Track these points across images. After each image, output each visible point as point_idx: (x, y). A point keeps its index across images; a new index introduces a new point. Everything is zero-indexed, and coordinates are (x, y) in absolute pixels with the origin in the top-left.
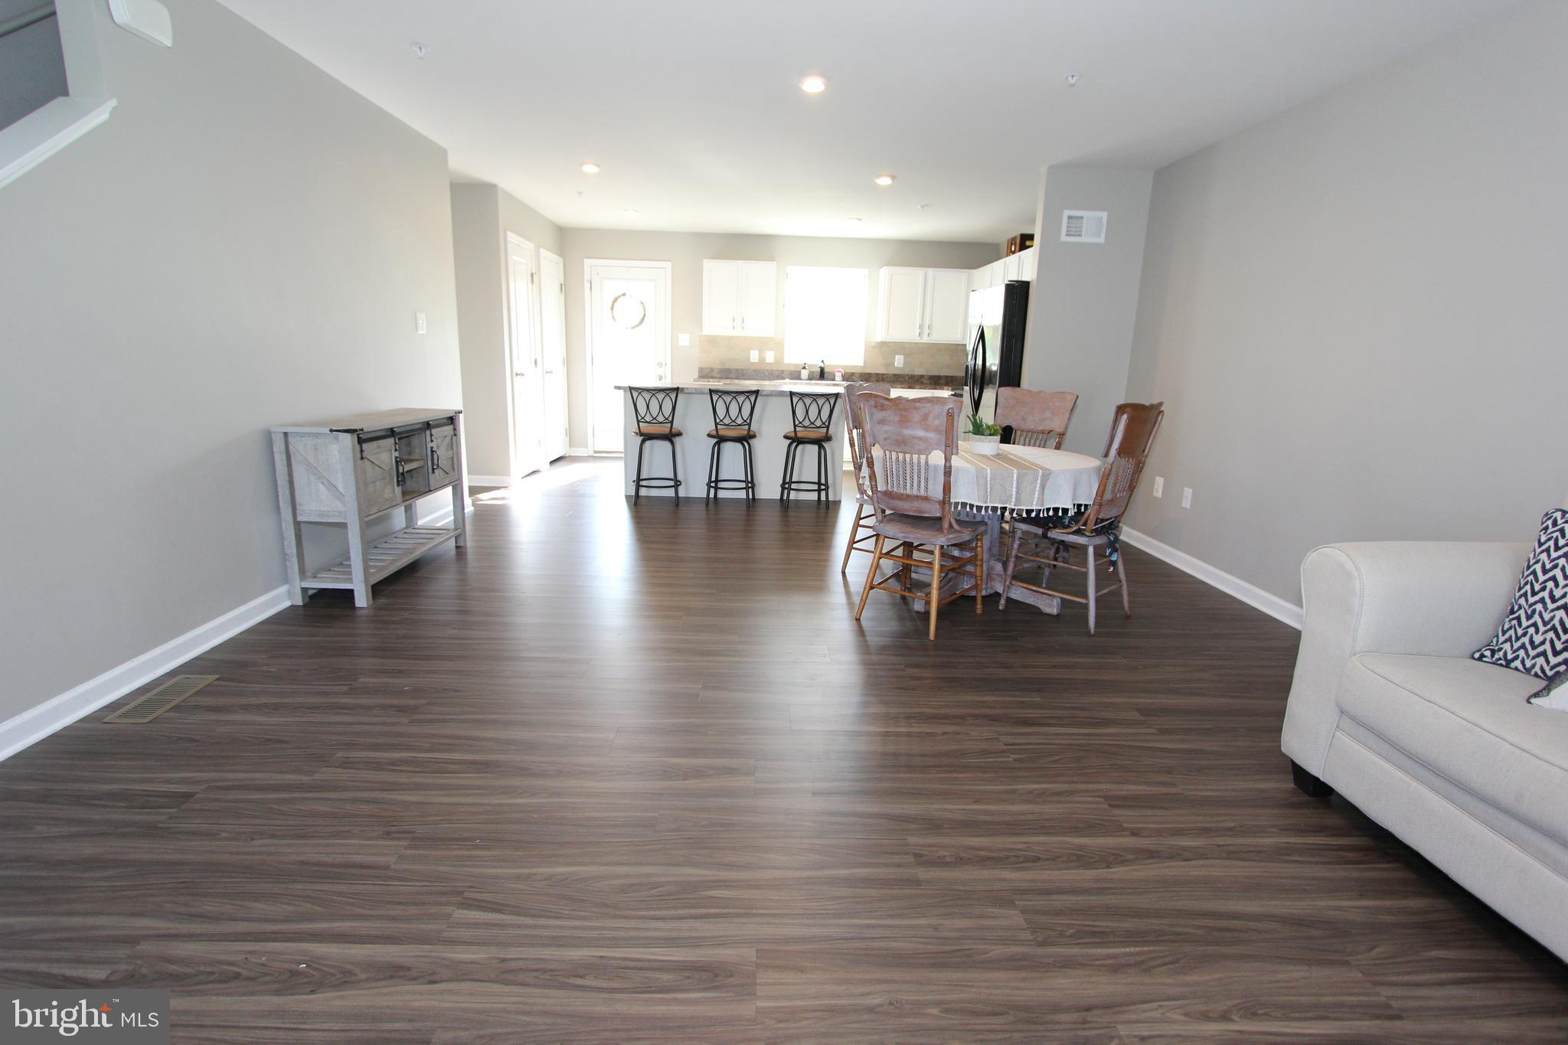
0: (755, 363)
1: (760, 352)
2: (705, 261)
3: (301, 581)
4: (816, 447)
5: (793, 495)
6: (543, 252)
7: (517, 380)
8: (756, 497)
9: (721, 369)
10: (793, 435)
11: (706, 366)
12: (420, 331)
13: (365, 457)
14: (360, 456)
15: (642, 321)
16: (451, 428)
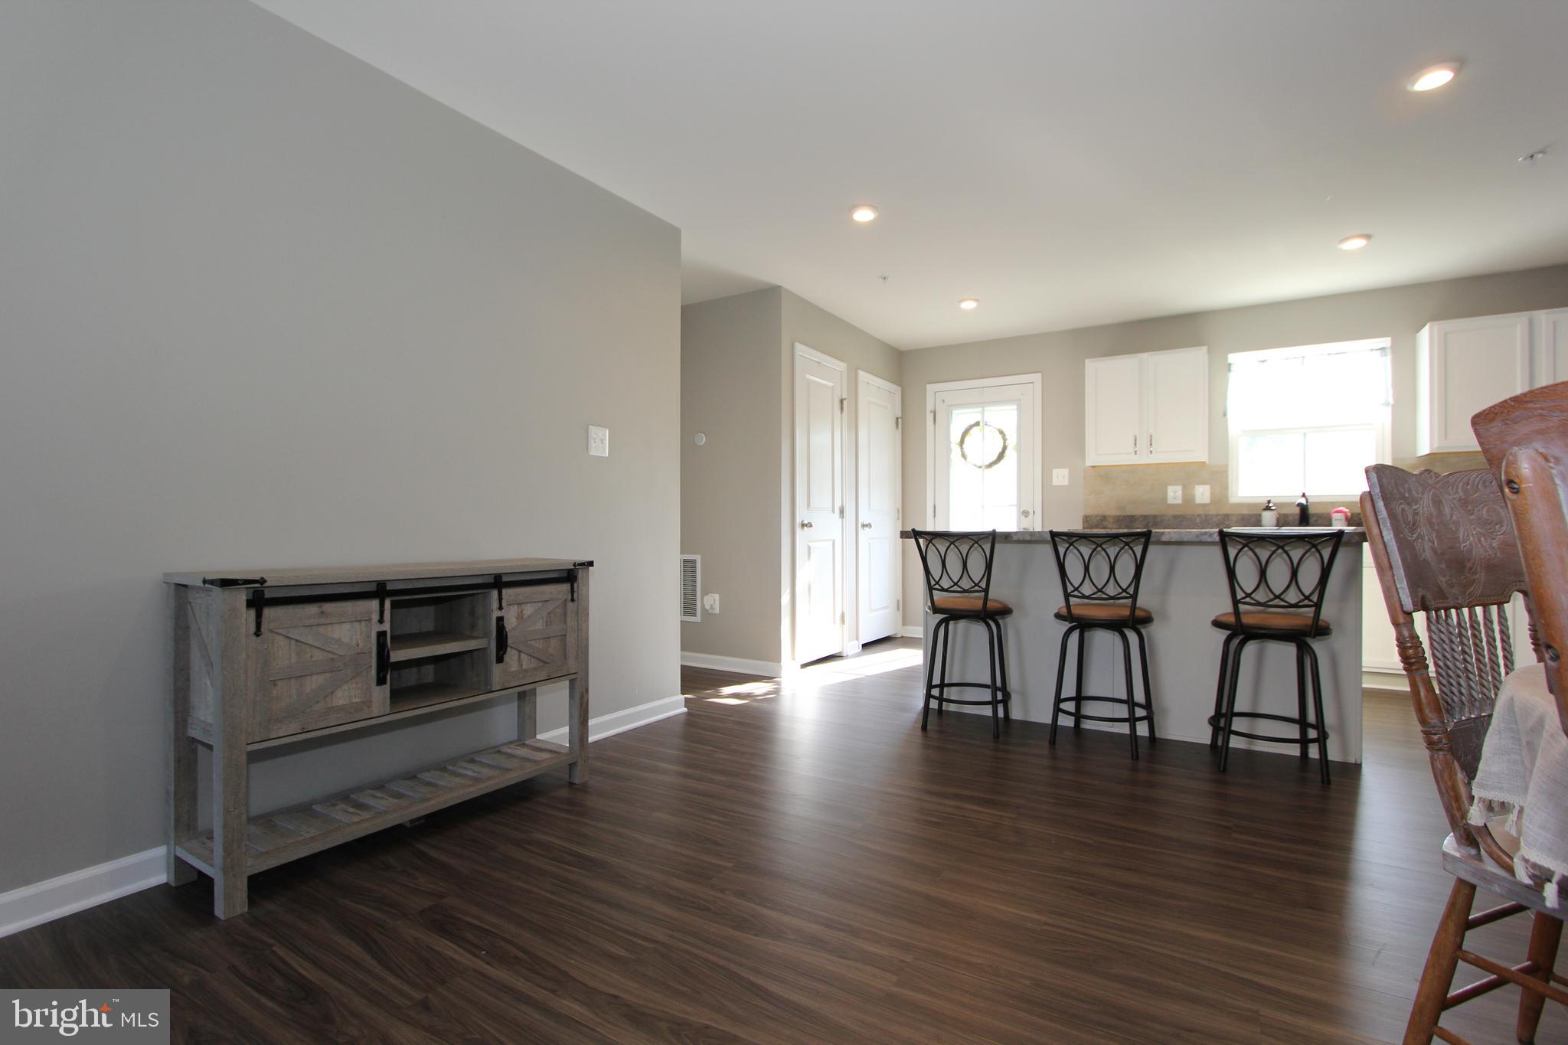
0: (1177, 505)
1: (1185, 488)
2: (1087, 361)
3: (175, 844)
4: (1290, 650)
5: (1235, 742)
6: (863, 376)
7: (800, 533)
8: (1157, 735)
9: (1119, 516)
10: (1232, 619)
11: (1096, 513)
12: (593, 452)
13: (271, 631)
14: (253, 628)
15: (1001, 456)
16: (566, 587)
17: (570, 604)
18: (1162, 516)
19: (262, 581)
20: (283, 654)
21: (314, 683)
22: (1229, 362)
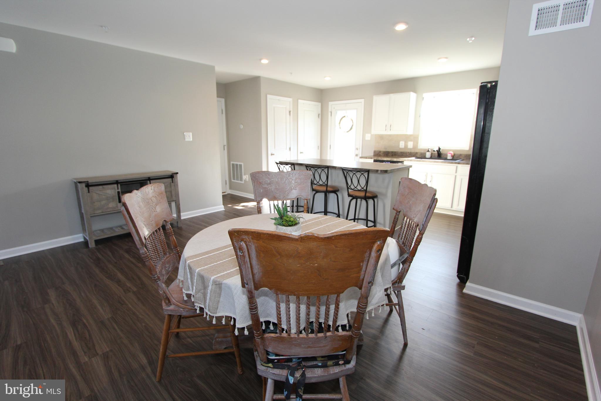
0: (402, 148)
1: (405, 142)
2: (374, 96)
3: (85, 234)
6: (301, 101)
7: (270, 157)
9: (384, 151)
11: (378, 150)
12: (187, 140)
13: (92, 192)
14: (87, 191)
15: (351, 129)
16: (170, 179)
17: (172, 184)
18: (398, 152)
19: (88, 182)
20: (95, 197)
21: (103, 202)
22: (423, 97)
